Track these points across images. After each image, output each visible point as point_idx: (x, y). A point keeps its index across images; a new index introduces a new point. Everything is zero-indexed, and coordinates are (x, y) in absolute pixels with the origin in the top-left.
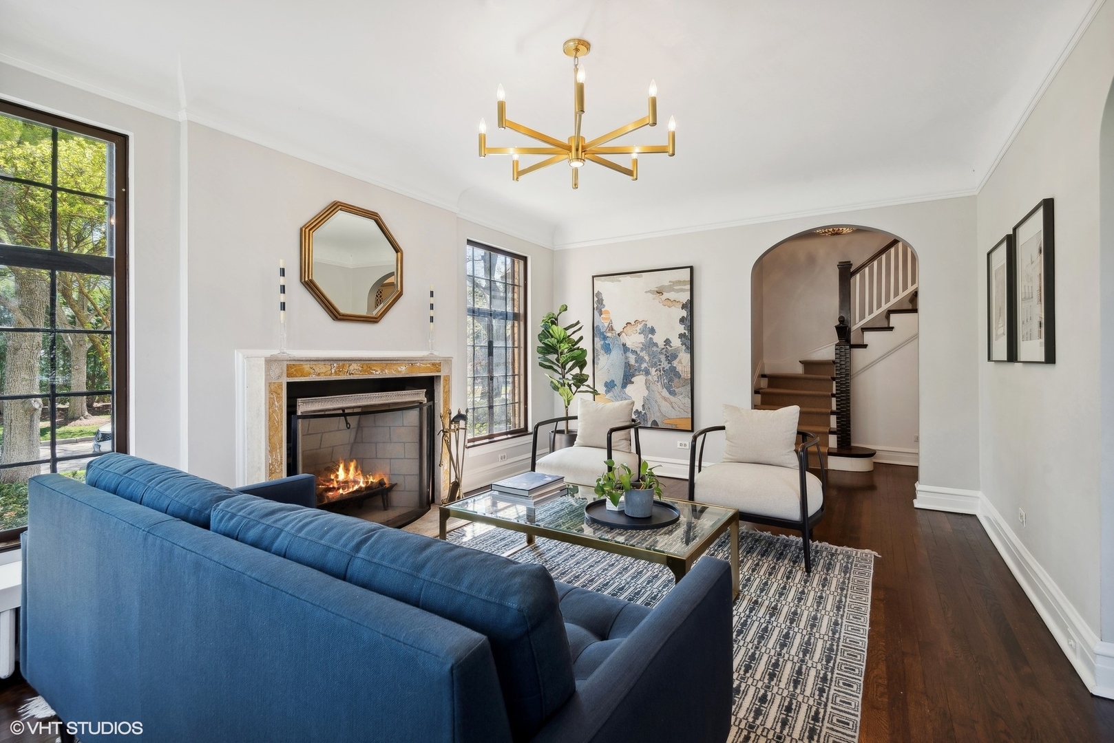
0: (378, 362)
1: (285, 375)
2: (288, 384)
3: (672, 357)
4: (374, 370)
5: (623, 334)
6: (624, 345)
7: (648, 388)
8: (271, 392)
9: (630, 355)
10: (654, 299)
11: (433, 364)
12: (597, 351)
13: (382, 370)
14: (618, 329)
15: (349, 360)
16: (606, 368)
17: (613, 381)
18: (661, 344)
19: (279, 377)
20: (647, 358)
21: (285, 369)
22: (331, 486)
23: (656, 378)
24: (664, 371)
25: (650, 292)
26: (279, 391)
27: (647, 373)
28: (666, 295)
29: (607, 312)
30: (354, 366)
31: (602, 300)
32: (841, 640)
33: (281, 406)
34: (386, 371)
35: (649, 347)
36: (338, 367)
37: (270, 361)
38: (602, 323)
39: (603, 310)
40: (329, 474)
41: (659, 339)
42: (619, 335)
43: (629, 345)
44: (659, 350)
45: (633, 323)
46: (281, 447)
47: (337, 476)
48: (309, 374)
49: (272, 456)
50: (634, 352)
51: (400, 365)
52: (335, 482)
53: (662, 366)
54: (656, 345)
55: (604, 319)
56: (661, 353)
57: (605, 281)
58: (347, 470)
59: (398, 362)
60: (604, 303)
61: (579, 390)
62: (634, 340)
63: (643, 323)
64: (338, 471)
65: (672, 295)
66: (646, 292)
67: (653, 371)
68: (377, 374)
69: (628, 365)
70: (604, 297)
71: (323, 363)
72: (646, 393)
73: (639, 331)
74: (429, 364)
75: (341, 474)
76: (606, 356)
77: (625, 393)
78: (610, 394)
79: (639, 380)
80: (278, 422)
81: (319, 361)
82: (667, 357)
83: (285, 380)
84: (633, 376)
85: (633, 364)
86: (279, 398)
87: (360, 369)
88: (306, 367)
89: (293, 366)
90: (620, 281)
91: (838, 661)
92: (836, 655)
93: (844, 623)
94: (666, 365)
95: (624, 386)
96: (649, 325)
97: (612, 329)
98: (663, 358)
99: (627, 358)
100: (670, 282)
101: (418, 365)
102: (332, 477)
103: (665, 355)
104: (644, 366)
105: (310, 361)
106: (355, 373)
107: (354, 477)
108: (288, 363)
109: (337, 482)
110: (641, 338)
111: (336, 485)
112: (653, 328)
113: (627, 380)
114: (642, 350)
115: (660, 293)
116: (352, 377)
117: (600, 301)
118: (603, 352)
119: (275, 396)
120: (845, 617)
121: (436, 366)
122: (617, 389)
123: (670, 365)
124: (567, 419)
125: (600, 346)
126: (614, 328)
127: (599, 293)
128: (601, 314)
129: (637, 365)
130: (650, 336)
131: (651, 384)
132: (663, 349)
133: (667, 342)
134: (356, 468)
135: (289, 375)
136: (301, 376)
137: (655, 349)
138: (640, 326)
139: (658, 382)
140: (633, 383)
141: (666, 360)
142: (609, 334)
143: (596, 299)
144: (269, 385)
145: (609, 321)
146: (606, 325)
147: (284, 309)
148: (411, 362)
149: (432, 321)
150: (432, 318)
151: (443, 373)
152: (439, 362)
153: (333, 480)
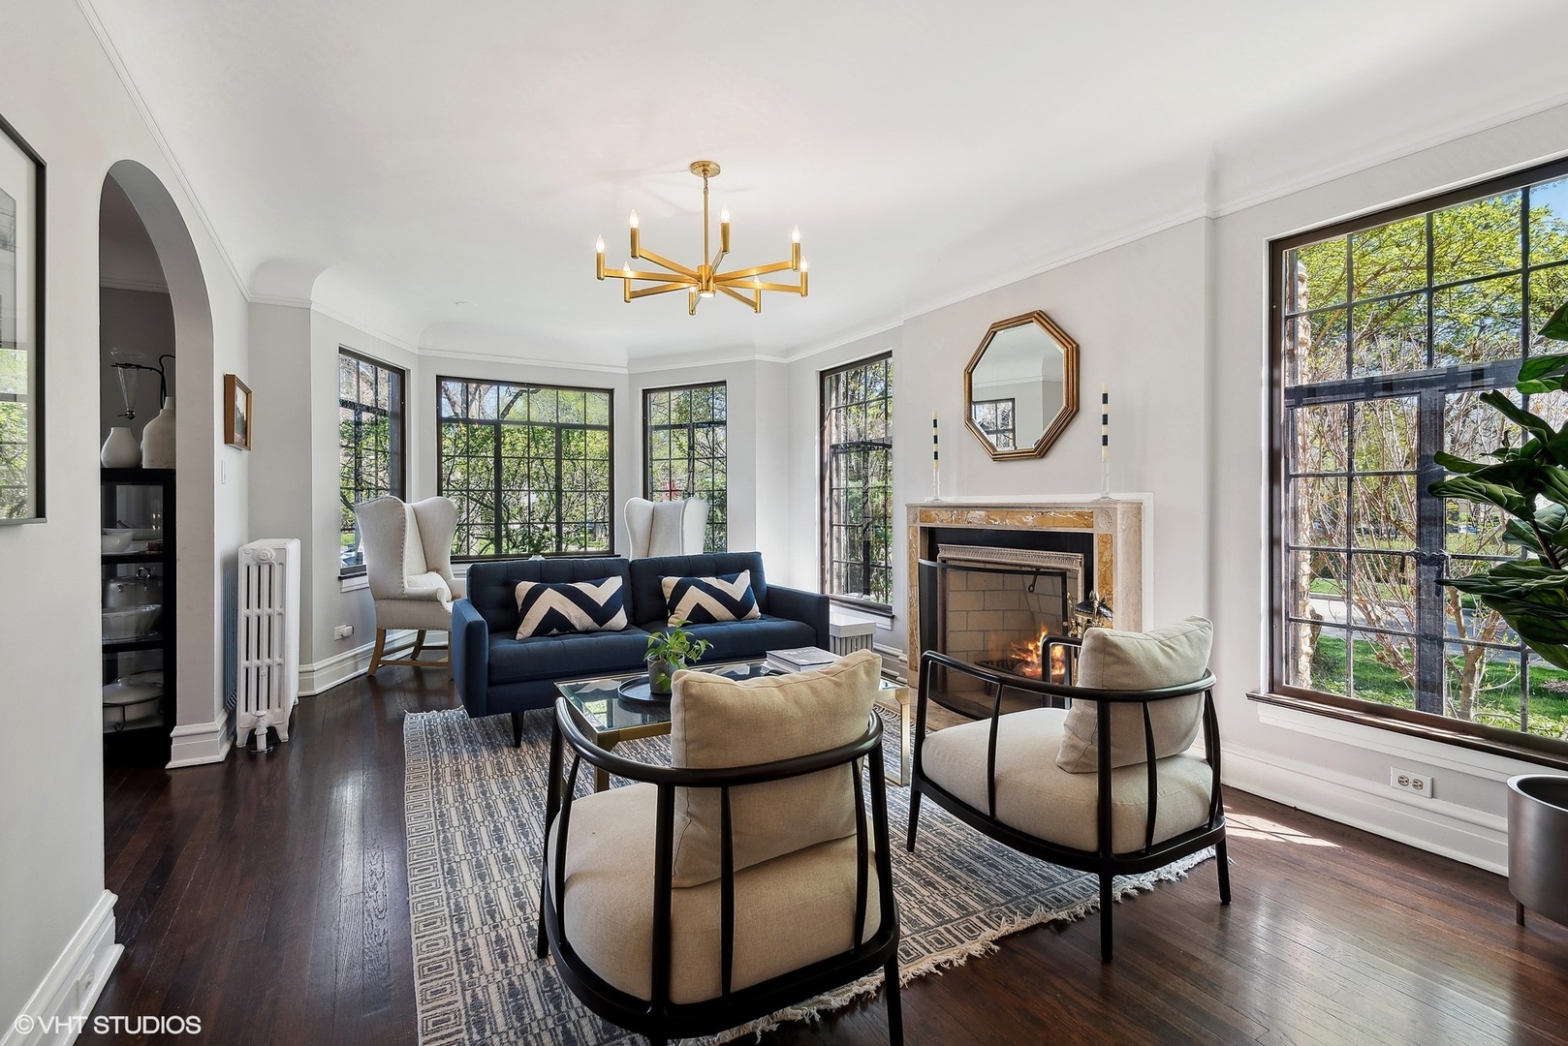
1: (919, 519)
2: (923, 529)
8: (911, 535)
11: (1078, 515)
13: (1002, 520)
19: (915, 521)
21: (919, 515)
22: (1029, 659)
26: (915, 534)
32: (439, 865)
33: (917, 547)
37: (909, 507)
40: (1025, 642)
47: (1037, 648)
52: (1035, 656)
59: (1022, 510)
68: (997, 524)
71: (946, 509)
74: (1071, 513)
80: (914, 562)
81: (942, 507)
83: (919, 525)
86: (916, 541)
88: (933, 513)
89: (925, 511)
91: (436, 843)
92: (439, 847)
93: (443, 889)
101: (1052, 514)
102: (1031, 647)
105: (936, 507)
106: (974, 522)
108: (922, 509)
111: (1035, 659)
116: (969, 526)
119: (913, 537)
120: (445, 898)
121: (1085, 516)
135: (923, 520)
136: (929, 522)
144: (909, 527)
147: (936, 458)
148: (1040, 509)
149: (1105, 443)
150: (1105, 438)
151: (1098, 530)
152: (1086, 511)
153: (1031, 651)
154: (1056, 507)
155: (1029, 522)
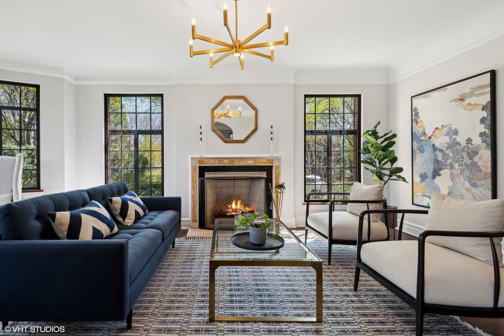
0: (237, 159)
1: (198, 163)
2: (200, 167)
3: (472, 154)
4: (235, 162)
5: (433, 137)
6: (434, 145)
7: (452, 179)
8: (193, 169)
9: (438, 153)
10: (457, 106)
11: (268, 160)
12: (415, 151)
13: (239, 162)
14: (429, 134)
15: (223, 158)
16: (421, 163)
17: (425, 173)
18: (463, 143)
19: (196, 164)
20: (451, 155)
21: (198, 161)
22: (229, 211)
23: (459, 172)
24: (466, 166)
25: (455, 100)
26: (196, 169)
27: (452, 167)
28: (467, 101)
29: (421, 122)
30: (226, 161)
31: (418, 113)
33: (196, 174)
34: (241, 163)
35: (453, 146)
36: (219, 161)
37: (193, 159)
38: (418, 129)
39: (418, 120)
40: (227, 205)
41: (461, 139)
42: (430, 138)
43: (437, 145)
44: (461, 148)
45: (440, 128)
46: (197, 189)
47: (232, 206)
48: (207, 163)
49: (193, 191)
50: (441, 151)
51: (249, 160)
52: (231, 209)
53: (464, 161)
54: (459, 144)
55: (419, 127)
56: (463, 151)
57: (419, 99)
58: (236, 204)
59: (248, 159)
60: (419, 115)
61: (391, 178)
62: (441, 141)
63: (448, 126)
64: (232, 204)
65: (473, 100)
66: (451, 101)
67: (456, 166)
68: (237, 164)
69: (436, 161)
70: (419, 111)
71: (212, 159)
72: (451, 183)
73: (445, 133)
74: (266, 160)
75: (234, 206)
76: (421, 154)
77: (434, 183)
78: (424, 183)
79: (445, 172)
80: (195, 180)
81: (210, 158)
82: (469, 154)
83: (198, 165)
84: (441, 169)
85: (440, 160)
86: (196, 172)
87: (229, 162)
88: (206, 161)
89: (201, 160)
90: (430, 96)
94: (467, 160)
95: (434, 177)
96: (453, 128)
97: (424, 134)
98: (465, 155)
99: (436, 155)
100: (471, 89)
101: (259, 160)
102: (229, 207)
103: (467, 152)
104: (449, 161)
105: (207, 158)
106: (227, 163)
107: (240, 207)
108: (199, 159)
109: (232, 209)
110: (447, 139)
111: (231, 210)
112: (456, 130)
113: (436, 173)
114: (447, 148)
115: (462, 100)
116: (224, 165)
117: (417, 114)
118: (418, 151)
119: (194, 170)
121: (271, 161)
122: (428, 180)
123: (471, 161)
124: (344, 194)
125: (416, 147)
126: (427, 133)
127: (416, 108)
128: (417, 123)
129: (443, 161)
130: (454, 137)
131: (455, 177)
132: (465, 147)
133: (469, 141)
134: (241, 204)
135: (199, 164)
136: (204, 164)
137: (458, 147)
138: (445, 130)
139: (461, 175)
140: (440, 175)
141: (468, 157)
142: (423, 138)
143: (414, 113)
144: (192, 167)
145: (422, 128)
146: (421, 131)
147: (201, 140)
148: (255, 159)
149: (272, 140)
150: (272, 138)
151: (275, 164)
152: (271, 159)
153: (230, 208)
154: (261, 158)
155: (250, 163)
